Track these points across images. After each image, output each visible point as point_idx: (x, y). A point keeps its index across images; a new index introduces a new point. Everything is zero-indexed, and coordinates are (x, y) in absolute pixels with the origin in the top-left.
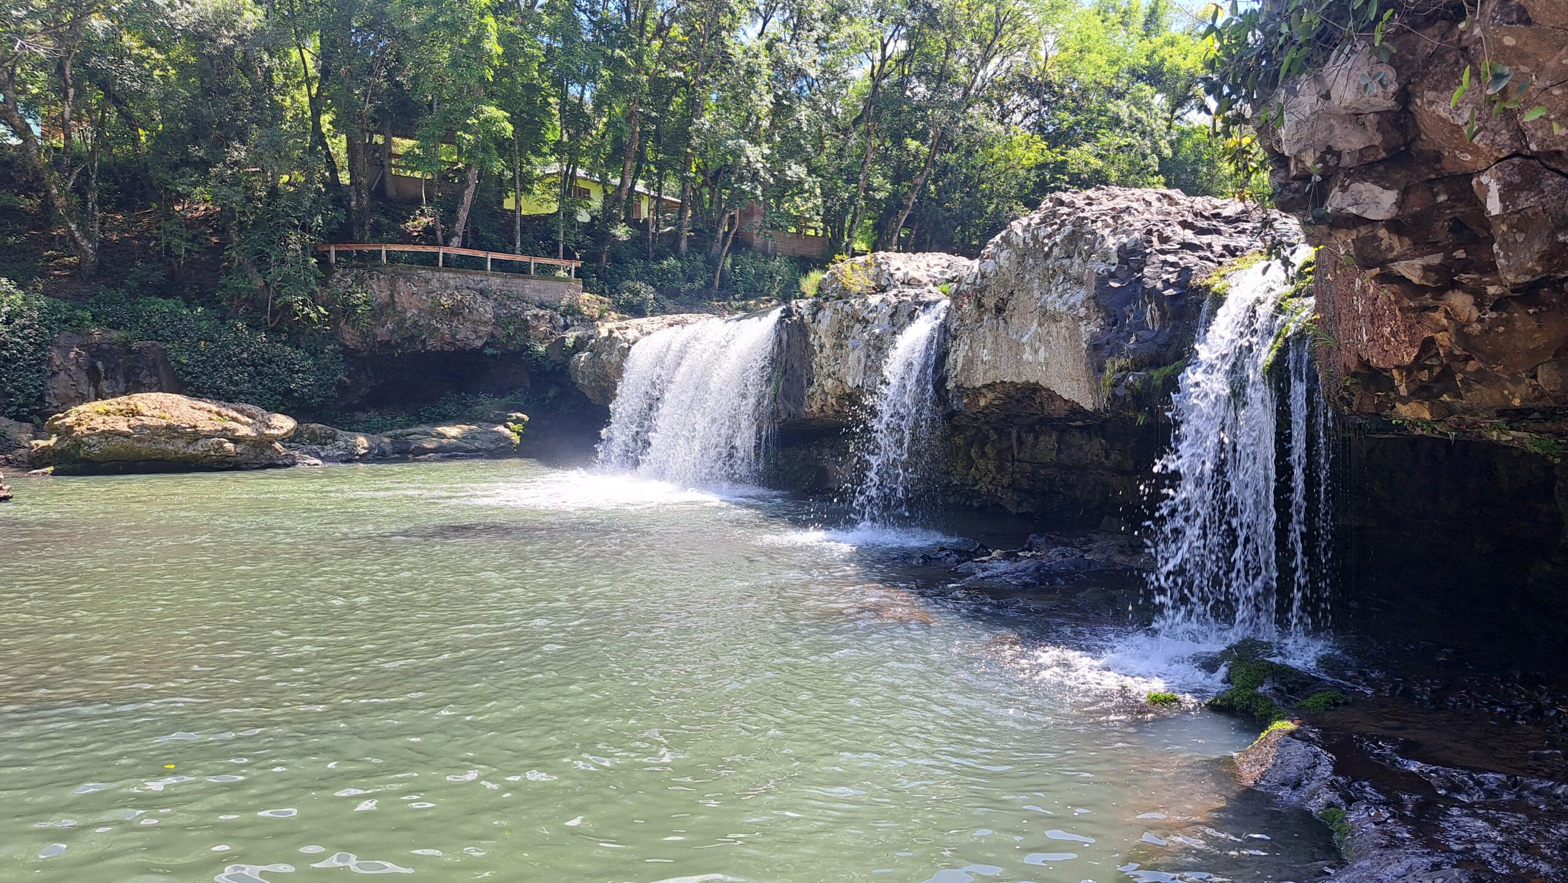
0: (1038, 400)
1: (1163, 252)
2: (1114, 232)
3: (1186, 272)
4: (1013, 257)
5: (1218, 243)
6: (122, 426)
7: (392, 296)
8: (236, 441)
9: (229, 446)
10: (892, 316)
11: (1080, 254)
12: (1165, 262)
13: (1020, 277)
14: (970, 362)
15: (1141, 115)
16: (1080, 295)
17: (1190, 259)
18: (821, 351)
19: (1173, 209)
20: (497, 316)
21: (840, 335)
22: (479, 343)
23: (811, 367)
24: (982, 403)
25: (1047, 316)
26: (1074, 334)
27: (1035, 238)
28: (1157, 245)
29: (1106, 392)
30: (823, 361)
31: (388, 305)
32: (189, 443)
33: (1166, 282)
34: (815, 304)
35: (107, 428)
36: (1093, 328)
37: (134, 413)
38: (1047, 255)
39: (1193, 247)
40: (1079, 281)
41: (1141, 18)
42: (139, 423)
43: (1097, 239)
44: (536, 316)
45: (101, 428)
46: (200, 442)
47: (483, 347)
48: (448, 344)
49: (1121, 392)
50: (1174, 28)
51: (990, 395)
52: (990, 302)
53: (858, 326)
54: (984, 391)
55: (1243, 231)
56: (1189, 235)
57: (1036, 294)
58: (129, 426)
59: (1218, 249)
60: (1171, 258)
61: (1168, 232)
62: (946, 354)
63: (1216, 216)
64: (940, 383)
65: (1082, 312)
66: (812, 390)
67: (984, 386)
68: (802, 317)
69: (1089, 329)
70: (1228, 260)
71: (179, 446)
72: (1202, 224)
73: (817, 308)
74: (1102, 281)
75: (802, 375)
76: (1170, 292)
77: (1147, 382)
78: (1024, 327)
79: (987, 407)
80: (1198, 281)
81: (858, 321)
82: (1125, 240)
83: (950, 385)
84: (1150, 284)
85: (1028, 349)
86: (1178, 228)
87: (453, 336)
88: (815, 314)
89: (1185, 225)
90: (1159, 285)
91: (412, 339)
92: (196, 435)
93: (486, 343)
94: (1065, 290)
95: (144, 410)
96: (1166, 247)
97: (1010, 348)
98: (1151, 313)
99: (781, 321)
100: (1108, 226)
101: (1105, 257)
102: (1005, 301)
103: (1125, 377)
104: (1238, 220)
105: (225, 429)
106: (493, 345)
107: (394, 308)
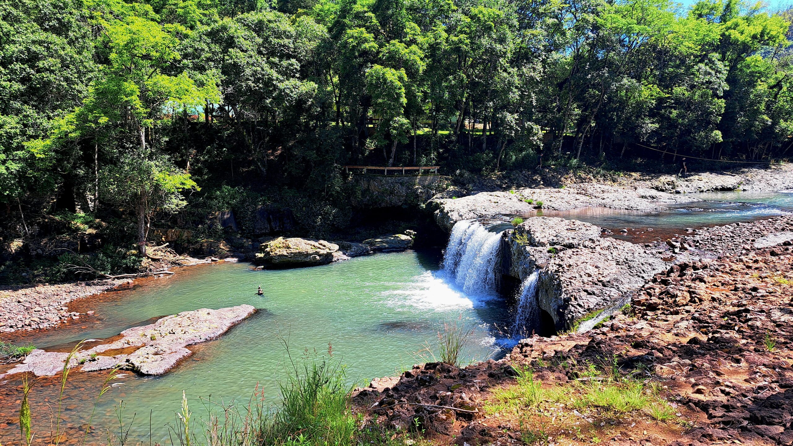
1: (572, 305)
2: (564, 292)
6: (285, 253)
7: (368, 187)
8: (320, 255)
9: (318, 258)
12: (570, 310)
18: (514, 256)
20: (407, 193)
21: (519, 256)
22: (400, 204)
23: (511, 260)
28: (572, 302)
30: (515, 260)
31: (367, 190)
32: (305, 258)
33: (569, 318)
34: (511, 238)
37: (288, 247)
39: (580, 306)
42: (290, 251)
45: (279, 254)
46: (309, 257)
48: (389, 204)
53: (523, 256)
56: (584, 296)
58: (287, 253)
60: (573, 309)
61: (578, 296)
63: (601, 282)
66: (511, 268)
68: (508, 241)
70: (586, 313)
71: (302, 259)
75: (508, 261)
87: (391, 201)
89: (585, 291)
91: (376, 203)
92: (308, 255)
93: (403, 204)
95: (291, 246)
96: (574, 303)
99: (502, 237)
101: (561, 299)
105: (316, 251)
106: (406, 204)
107: (369, 191)
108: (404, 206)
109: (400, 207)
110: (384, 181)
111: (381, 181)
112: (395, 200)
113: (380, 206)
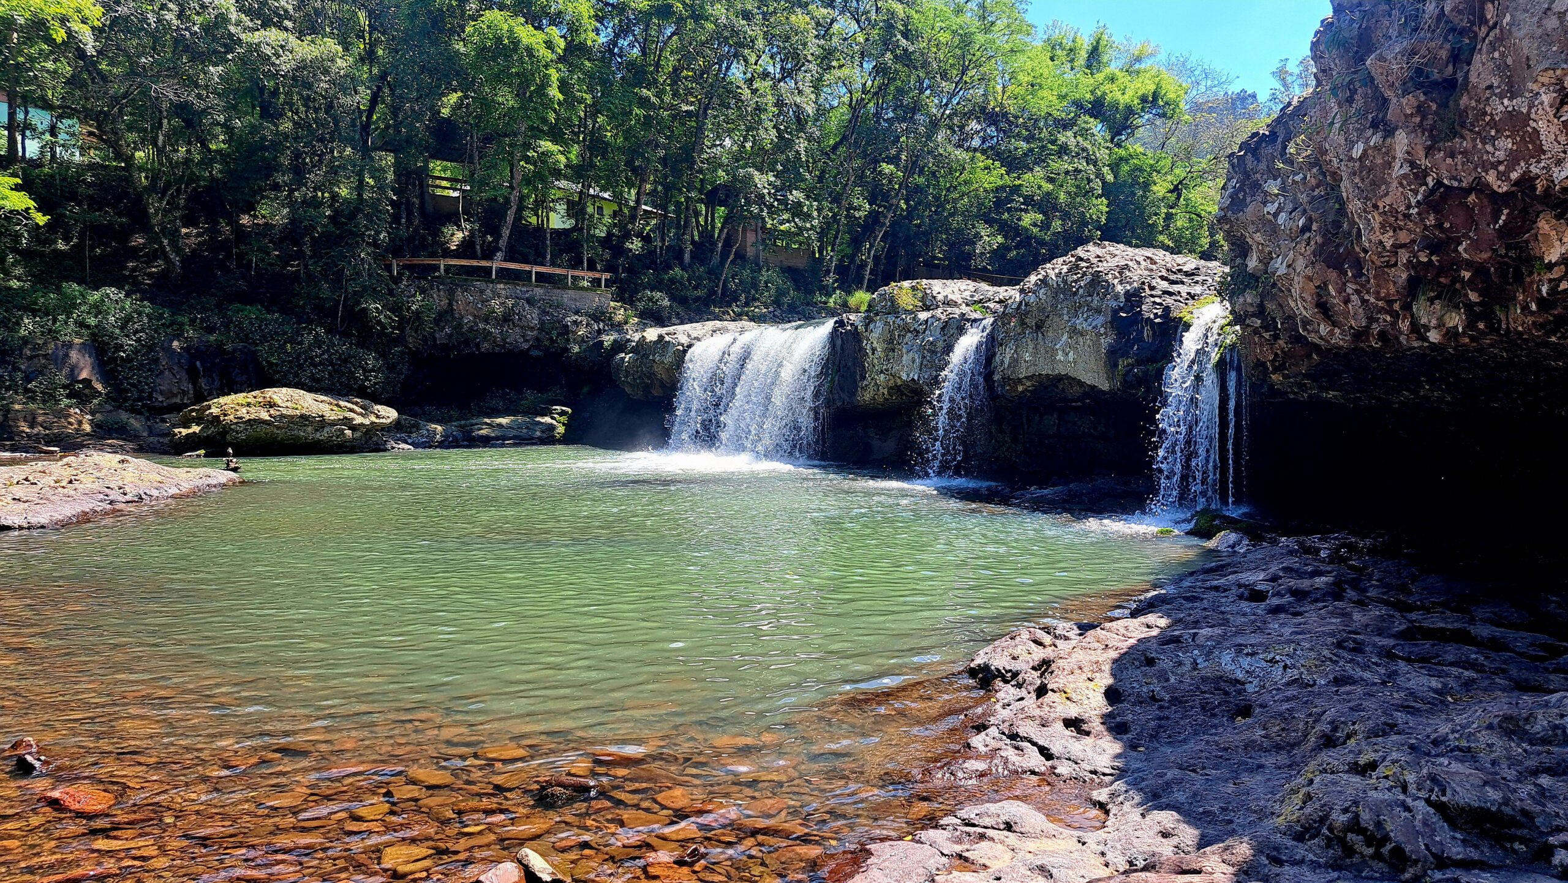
0: (1061, 387)
1: (1152, 296)
2: (1121, 282)
3: (1167, 309)
4: (1049, 293)
5: (1183, 289)
6: (265, 416)
7: (450, 304)
8: (353, 428)
9: (348, 432)
10: (943, 329)
11: (1098, 294)
12: (1154, 303)
13: (1054, 306)
14: (1015, 362)
15: (1086, 144)
16: (1100, 320)
17: (1169, 301)
18: (873, 354)
19: (1154, 267)
20: (542, 323)
21: (891, 345)
22: (526, 346)
23: (864, 366)
24: (1020, 388)
25: (1074, 331)
26: (1096, 344)
27: (1065, 282)
28: (1148, 292)
29: (1119, 378)
30: (876, 361)
31: (446, 312)
32: (317, 430)
33: (1156, 315)
34: (866, 318)
35: (252, 417)
36: (1109, 340)
37: (271, 405)
38: (1075, 293)
39: (1170, 294)
40: (1099, 311)
41: (1084, 54)
42: (278, 413)
43: (1109, 286)
44: (575, 322)
45: (247, 417)
46: (326, 430)
47: (529, 349)
48: (498, 346)
49: (1129, 378)
50: (1113, 65)
51: (1028, 383)
52: (1031, 321)
53: (909, 335)
54: (1024, 380)
55: (1197, 282)
56: (1164, 285)
57: (1066, 318)
58: (270, 416)
59: (1184, 295)
60: (1158, 300)
61: (1154, 283)
62: (994, 355)
63: (1180, 271)
64: (988, 377)
65: (1102, 330)
66: (865, 383)
67: (1026, 377)
68: (856, 327)
69: (1106, 342)
70: (1191, 302)
71: (308, 433)
72: (1172, 277)
73: (868, 321)
74: (1115, 312)
75: (855, 372)
76: (1158, 320)
77: (1146, 373)
78: (1057, 339)
79: (1022, 392)
80: (1175, 314)
81: (909, 331)
82: (1128, 288)
83: (996, 377)
84: (1146, 315)
85: (1060, 353)
86: (1159, 280)
87: (504, 340)
88: (867, 325)
89: (1163, 278)
90: (1152, 316)
91: (467, 342)
92: (322, 423)
93: (531, 346)
94: (1088, 317)
95: (279, 402)
96: (1153, 293)
97: (1047, 352)
98: (1147, 333)
99: (835, 330)
100: (1116, 278)
101: (1116, 297)
102: (1043, 322)
103: (1132, 369)
104: (1193, 274)
105: (346, 418)
106: (537, 348)
107: (452, 315)
108: (535, 353)
109: (524, 353)
110: (488, 292)
111: (482, 292)
112: (514, 336)
113: (478, 349)
